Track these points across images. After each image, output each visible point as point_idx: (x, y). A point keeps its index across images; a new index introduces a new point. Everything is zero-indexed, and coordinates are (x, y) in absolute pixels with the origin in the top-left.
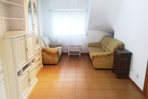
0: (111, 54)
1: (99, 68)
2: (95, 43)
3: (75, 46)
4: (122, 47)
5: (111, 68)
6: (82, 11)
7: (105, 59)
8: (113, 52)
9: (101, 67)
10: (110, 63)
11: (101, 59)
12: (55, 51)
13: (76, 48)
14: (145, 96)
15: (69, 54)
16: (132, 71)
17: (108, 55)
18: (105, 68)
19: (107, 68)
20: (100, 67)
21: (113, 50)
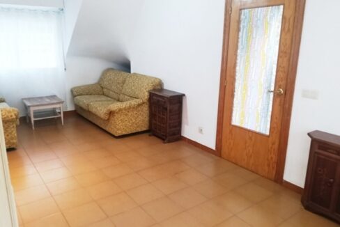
0: (144, 103)
1: (124, 133)
2: (88, 86)
3: (41, 98)
4: (159, 87)
5: (145, 129)
6: (47, 11)
7: (135, 112)
8: (146, 97)
9: (129, 131)
10: (143, 121)
11: (126, 115)
12: (13, 114)
13: (48, 101)
14: (220, 156)
15: (33, 119)
16: (187, 124)
17: (139, 105)
18: (135, 131)
19: (139, 130)
20: (126, 131)
21: (147, 94)
